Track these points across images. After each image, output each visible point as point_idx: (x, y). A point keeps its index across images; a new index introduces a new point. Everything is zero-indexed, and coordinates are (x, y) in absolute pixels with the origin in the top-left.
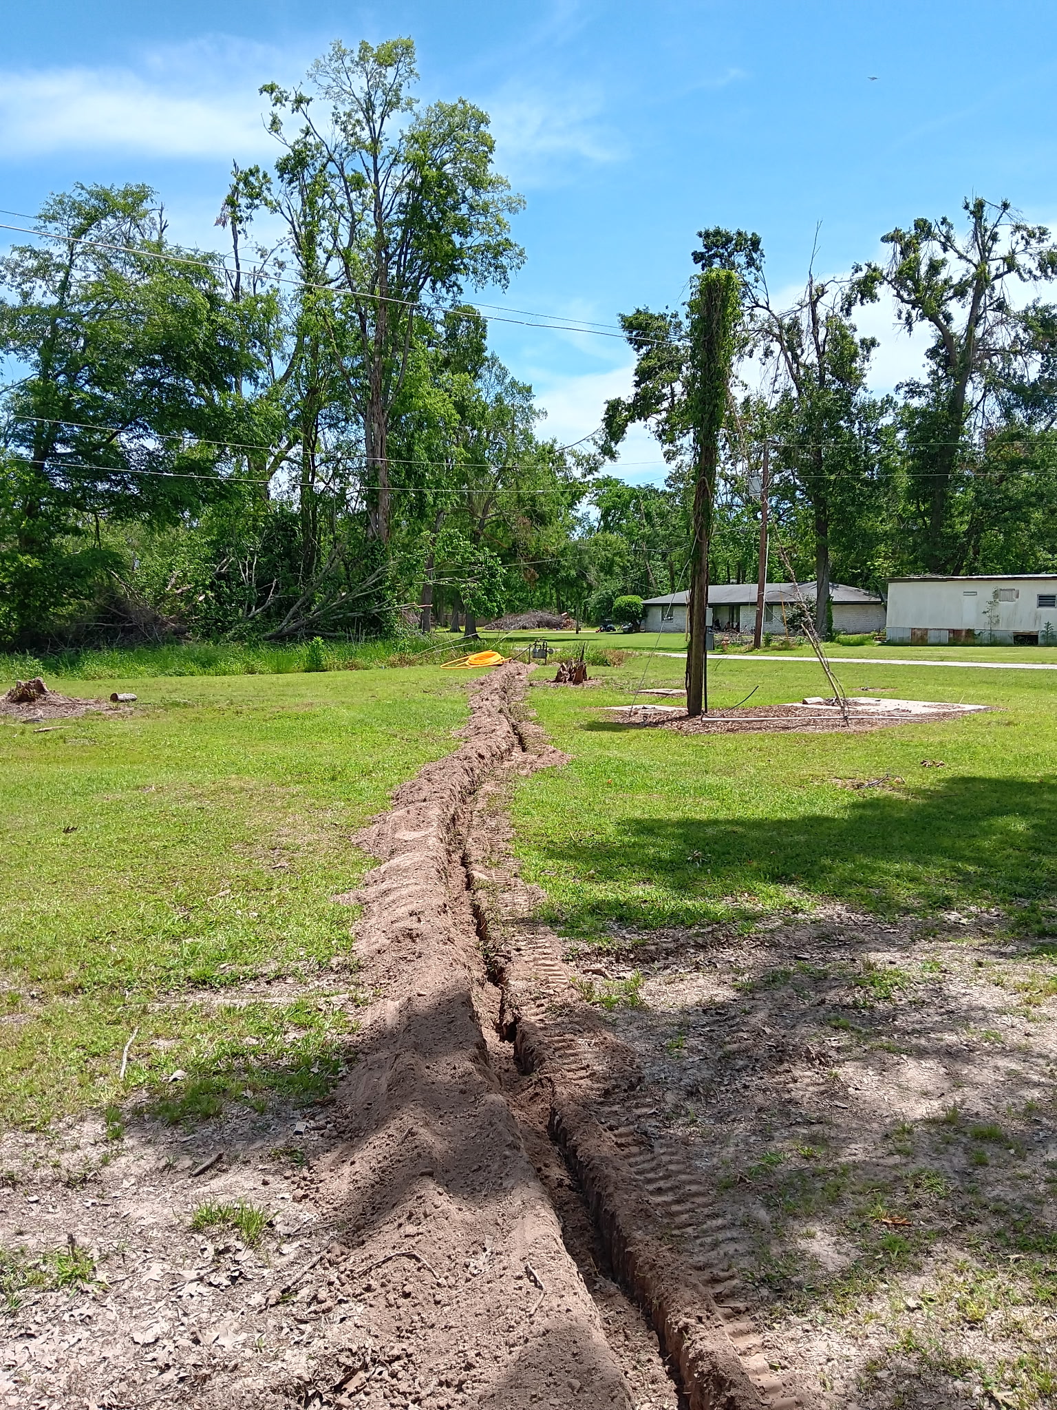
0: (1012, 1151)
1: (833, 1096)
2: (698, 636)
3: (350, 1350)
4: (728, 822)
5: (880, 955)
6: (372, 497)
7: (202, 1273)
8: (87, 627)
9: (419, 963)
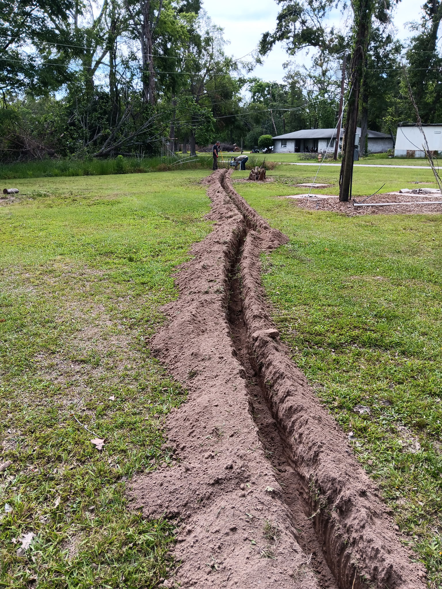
2: (349, 152)
6: (146, 80)
8: (3, 151)
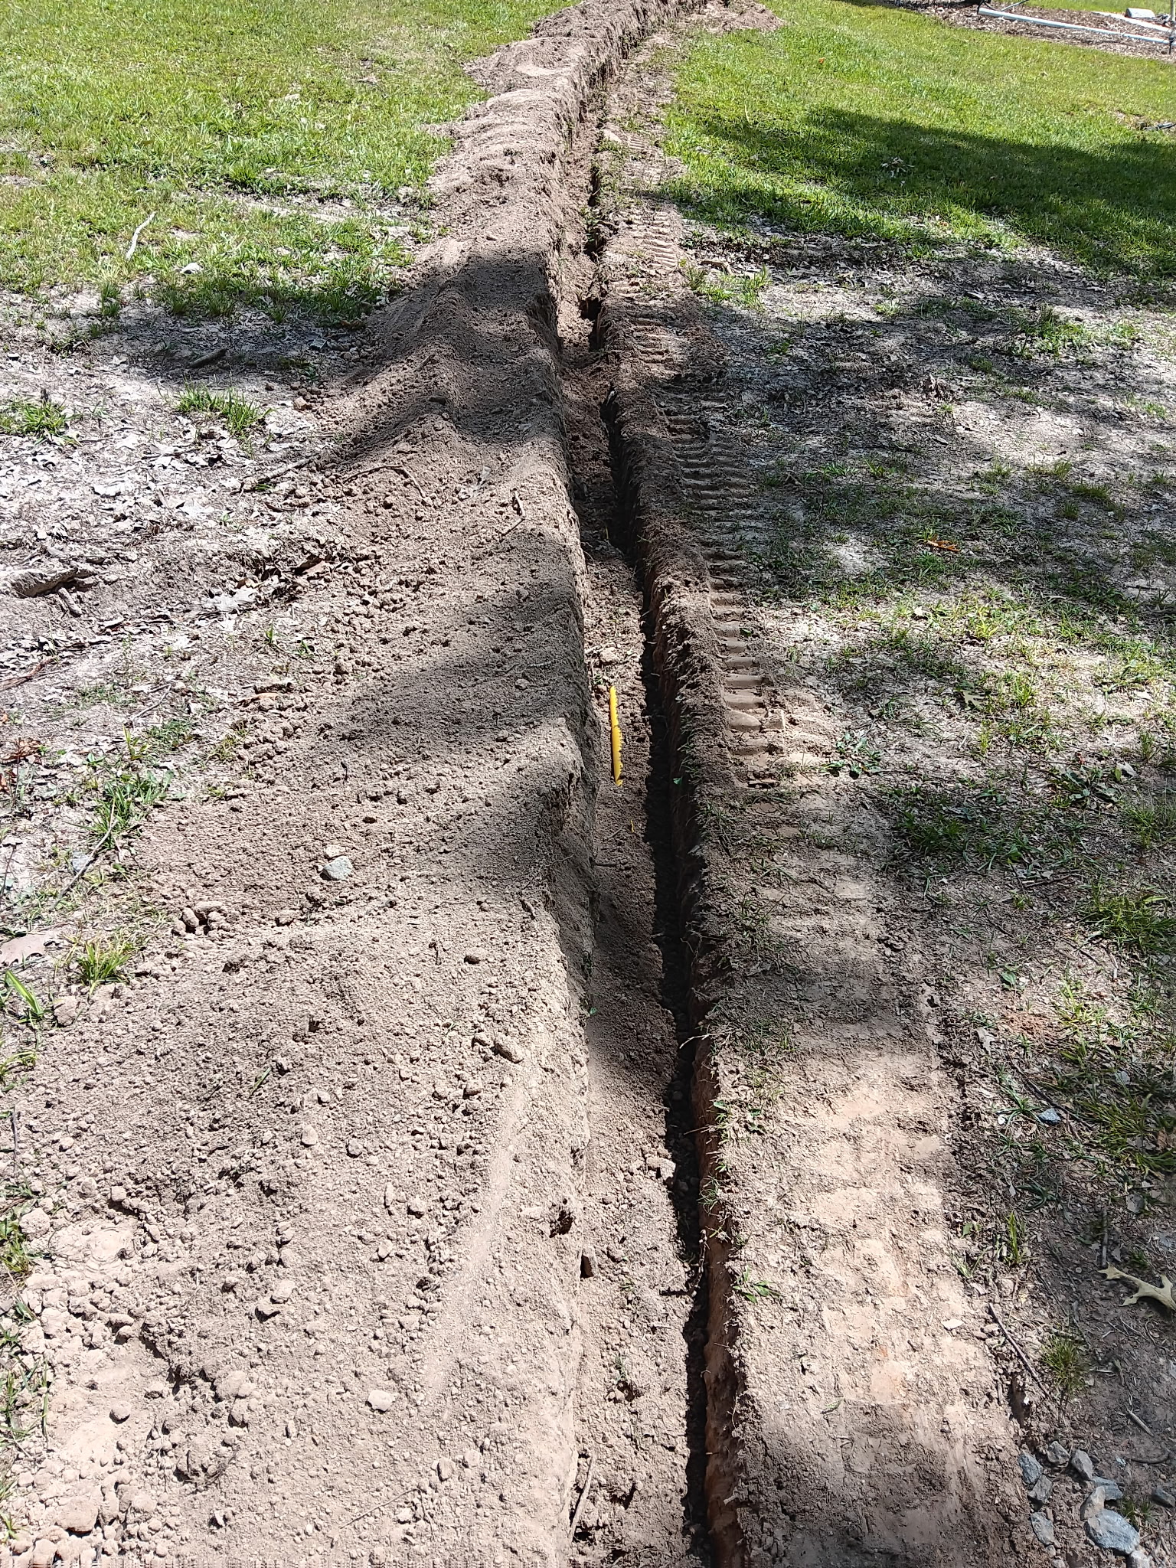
0: (1111, 513)
1: (937, 430)
3: (318, 541)
4: (954, 135)
5: (1067, 310)
7: (180, 450)
9: (501, 210)
